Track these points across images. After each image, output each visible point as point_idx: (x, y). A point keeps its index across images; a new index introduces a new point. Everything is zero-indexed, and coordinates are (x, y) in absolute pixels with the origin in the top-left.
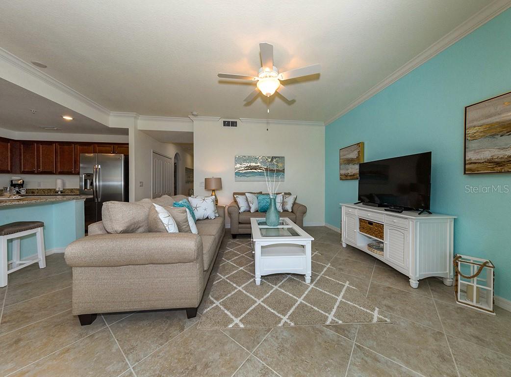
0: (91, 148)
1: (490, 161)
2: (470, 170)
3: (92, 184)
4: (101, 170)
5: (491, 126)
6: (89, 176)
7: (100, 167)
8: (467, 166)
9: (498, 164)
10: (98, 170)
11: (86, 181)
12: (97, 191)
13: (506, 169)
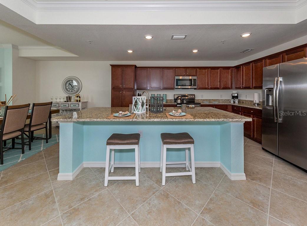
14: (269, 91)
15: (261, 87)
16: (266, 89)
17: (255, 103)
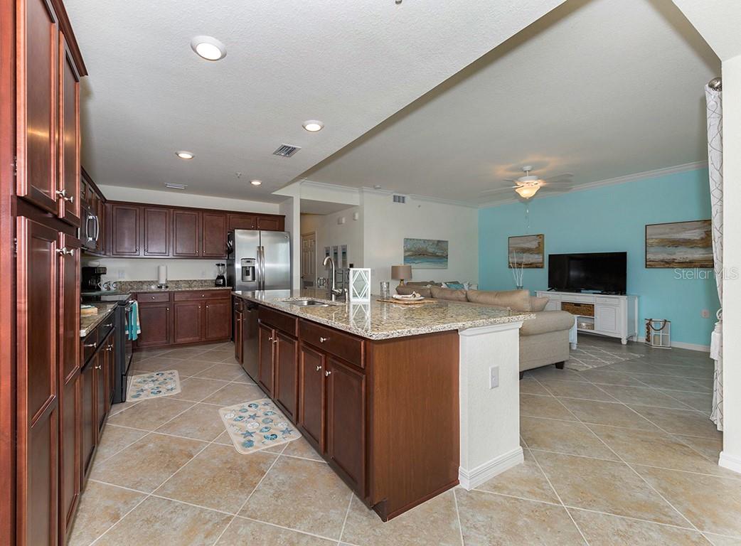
1: (662, 261)
2: (649, 265)
5: (662, 240)
8: (648, 263)
9: (667, 263)
13: (671, 266)
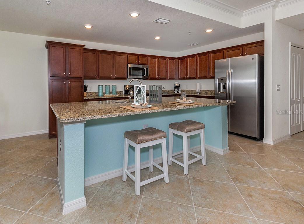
0: (221, 54)
3: (224, 87)
4: (233, 73)
6: (222, 80)
7: (232, 71)
10: (231, 74)
11: (219, 84)
12: (230, 94)
14: (221, 80)
15: (213, 77)
16: (218, 78)
17: (198, 92)
